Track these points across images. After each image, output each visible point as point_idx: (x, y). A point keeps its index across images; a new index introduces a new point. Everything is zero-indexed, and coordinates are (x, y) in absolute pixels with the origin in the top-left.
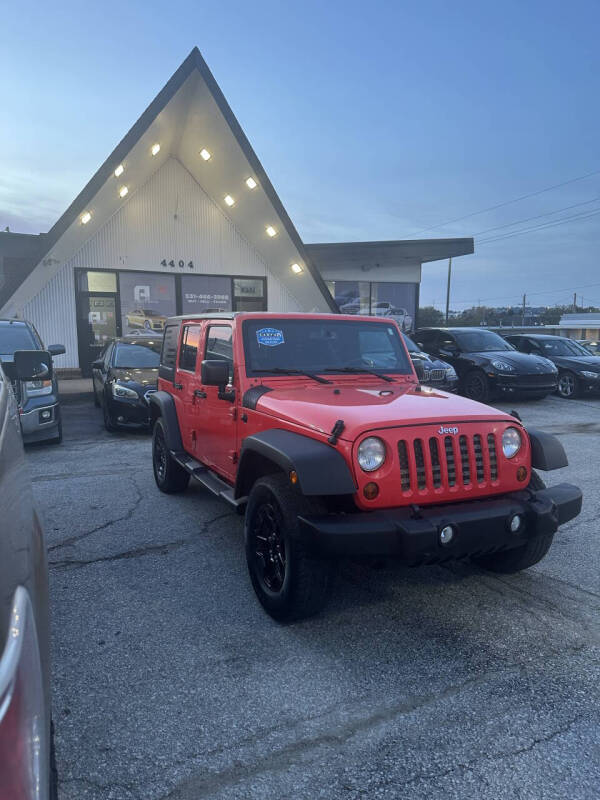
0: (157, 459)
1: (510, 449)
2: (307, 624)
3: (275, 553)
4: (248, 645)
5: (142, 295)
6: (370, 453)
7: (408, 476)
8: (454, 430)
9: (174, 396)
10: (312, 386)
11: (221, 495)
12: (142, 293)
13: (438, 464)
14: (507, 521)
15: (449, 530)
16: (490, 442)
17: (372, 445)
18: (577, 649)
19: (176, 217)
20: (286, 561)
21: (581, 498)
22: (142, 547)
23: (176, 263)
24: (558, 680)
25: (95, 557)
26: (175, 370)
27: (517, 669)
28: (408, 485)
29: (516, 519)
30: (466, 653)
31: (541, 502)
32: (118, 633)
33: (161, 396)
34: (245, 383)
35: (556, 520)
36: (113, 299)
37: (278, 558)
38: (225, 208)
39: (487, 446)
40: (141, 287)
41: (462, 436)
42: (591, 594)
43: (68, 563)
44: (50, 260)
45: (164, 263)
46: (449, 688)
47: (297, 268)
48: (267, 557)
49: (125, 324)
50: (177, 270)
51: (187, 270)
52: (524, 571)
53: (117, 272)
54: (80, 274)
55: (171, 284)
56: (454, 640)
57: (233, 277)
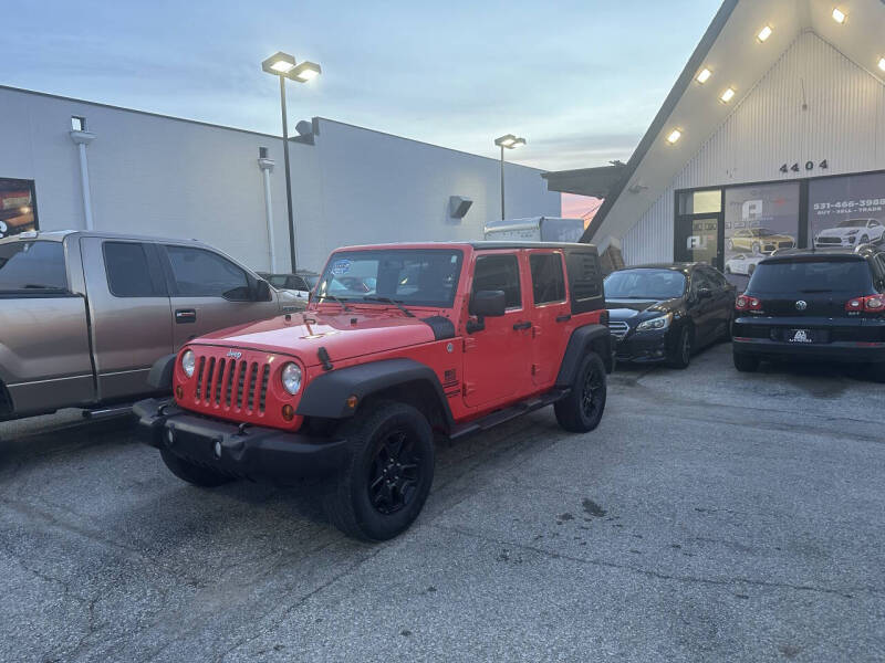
1: (295, 386)
5: (752, 212)
7: (201, 387)
8: (237, 354)
12: (752, 209)
13: (221, 382)
16: (267, 372)
19: (805, 107)
23: (802, 166)
28: (200, 395)
29: (218, 445)
36: (716, 221)
39: (259, 375)
40: (754, 202)
41: (243, 362)
44: (636, 188)
45: (784, 169)
49: (728, 246)
50: (803, 174)
51: (817, 172)
53: (723, 188)
54: (683, 196)
55: (795, 192)
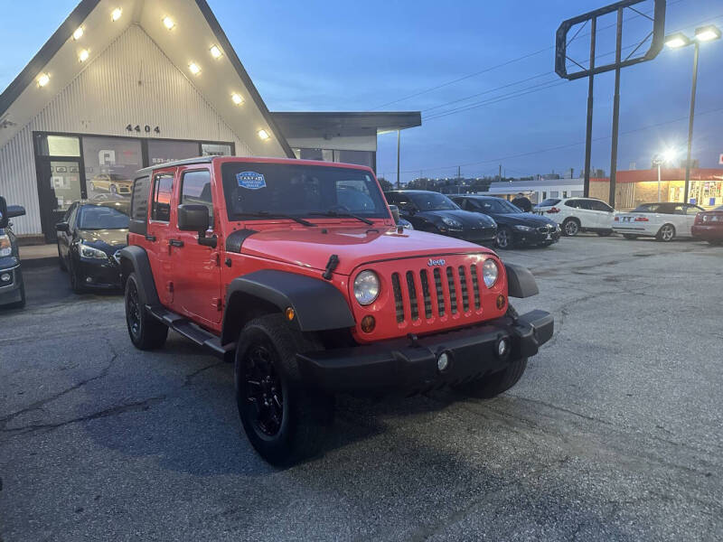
0: (131, 317)
1: (490, 279)
2: (306, 465)
3: (270, 396)
4: (247, 493)
5: (107, 159)
6: (366, 287)
7: (402, 308)
8: (441, 262)
9: (147, 250)
10: (297, 228)
11: (205, 345)
12: (107, 157)
13: (429, 295)
14: (494, 345)
15: (444, 357)
16: (474, 273)
17: (367, 278)
18: (563, 462)
19: (140, 83)
20: (284, 403)
21: (552, 323)
22: (121, 405)
23: (142, 128)
24: (553, 493)
25: (67, 419)
26: (147, 222)
27: (514, 486)
28: (403, 316)
29: (502, 344)
30: (466, 477)
31: (523, 327)
32: (98, 497)
33: (132, 250)
34: (227, 227)
35: (537, 342)
36: (77, 164)
37: (274, 400)
38: (190, 77)
39: (470, 276)
40: (107, 152)
41: (449, 268)
42: (563, 410)
43: (35, 427)
44: (5, 123)
45: (129, 128)
46: (456, 513)
47: (265, 135)
48: (261, 401)
49: (90, 188)
50: (143, 134)
51: (153, 135)
52: (502, 394)
53: (80, 136)
54: (39, 139)
55: (138, 147)
56: (452, 465)
57: (200, 143)
